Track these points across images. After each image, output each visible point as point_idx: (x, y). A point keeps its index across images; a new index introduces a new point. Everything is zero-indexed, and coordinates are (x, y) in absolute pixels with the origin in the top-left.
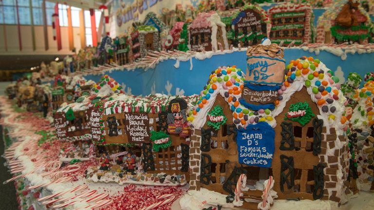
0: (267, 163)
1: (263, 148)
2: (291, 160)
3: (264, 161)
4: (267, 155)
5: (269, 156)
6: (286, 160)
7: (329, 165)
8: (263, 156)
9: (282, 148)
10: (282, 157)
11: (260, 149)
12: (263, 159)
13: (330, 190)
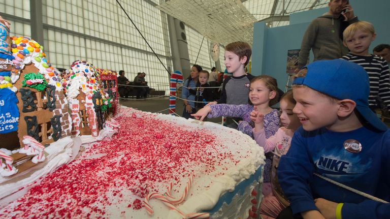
0: (13, 127)
1: (6, 114)
2: (35, 118)
3: (10, 126)
4: (12, 119)
5: (15, 120)
6: (30, 120)
7: (63, 115)
8: (7, 121)
9: (25, 111)
10: (27, 118)
11: (4, 116)
12: (9, 124)
13: (65, 130)
